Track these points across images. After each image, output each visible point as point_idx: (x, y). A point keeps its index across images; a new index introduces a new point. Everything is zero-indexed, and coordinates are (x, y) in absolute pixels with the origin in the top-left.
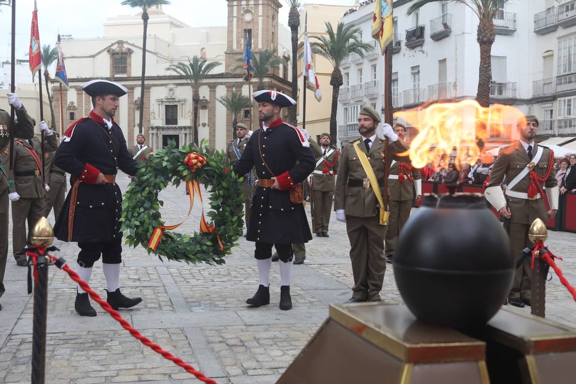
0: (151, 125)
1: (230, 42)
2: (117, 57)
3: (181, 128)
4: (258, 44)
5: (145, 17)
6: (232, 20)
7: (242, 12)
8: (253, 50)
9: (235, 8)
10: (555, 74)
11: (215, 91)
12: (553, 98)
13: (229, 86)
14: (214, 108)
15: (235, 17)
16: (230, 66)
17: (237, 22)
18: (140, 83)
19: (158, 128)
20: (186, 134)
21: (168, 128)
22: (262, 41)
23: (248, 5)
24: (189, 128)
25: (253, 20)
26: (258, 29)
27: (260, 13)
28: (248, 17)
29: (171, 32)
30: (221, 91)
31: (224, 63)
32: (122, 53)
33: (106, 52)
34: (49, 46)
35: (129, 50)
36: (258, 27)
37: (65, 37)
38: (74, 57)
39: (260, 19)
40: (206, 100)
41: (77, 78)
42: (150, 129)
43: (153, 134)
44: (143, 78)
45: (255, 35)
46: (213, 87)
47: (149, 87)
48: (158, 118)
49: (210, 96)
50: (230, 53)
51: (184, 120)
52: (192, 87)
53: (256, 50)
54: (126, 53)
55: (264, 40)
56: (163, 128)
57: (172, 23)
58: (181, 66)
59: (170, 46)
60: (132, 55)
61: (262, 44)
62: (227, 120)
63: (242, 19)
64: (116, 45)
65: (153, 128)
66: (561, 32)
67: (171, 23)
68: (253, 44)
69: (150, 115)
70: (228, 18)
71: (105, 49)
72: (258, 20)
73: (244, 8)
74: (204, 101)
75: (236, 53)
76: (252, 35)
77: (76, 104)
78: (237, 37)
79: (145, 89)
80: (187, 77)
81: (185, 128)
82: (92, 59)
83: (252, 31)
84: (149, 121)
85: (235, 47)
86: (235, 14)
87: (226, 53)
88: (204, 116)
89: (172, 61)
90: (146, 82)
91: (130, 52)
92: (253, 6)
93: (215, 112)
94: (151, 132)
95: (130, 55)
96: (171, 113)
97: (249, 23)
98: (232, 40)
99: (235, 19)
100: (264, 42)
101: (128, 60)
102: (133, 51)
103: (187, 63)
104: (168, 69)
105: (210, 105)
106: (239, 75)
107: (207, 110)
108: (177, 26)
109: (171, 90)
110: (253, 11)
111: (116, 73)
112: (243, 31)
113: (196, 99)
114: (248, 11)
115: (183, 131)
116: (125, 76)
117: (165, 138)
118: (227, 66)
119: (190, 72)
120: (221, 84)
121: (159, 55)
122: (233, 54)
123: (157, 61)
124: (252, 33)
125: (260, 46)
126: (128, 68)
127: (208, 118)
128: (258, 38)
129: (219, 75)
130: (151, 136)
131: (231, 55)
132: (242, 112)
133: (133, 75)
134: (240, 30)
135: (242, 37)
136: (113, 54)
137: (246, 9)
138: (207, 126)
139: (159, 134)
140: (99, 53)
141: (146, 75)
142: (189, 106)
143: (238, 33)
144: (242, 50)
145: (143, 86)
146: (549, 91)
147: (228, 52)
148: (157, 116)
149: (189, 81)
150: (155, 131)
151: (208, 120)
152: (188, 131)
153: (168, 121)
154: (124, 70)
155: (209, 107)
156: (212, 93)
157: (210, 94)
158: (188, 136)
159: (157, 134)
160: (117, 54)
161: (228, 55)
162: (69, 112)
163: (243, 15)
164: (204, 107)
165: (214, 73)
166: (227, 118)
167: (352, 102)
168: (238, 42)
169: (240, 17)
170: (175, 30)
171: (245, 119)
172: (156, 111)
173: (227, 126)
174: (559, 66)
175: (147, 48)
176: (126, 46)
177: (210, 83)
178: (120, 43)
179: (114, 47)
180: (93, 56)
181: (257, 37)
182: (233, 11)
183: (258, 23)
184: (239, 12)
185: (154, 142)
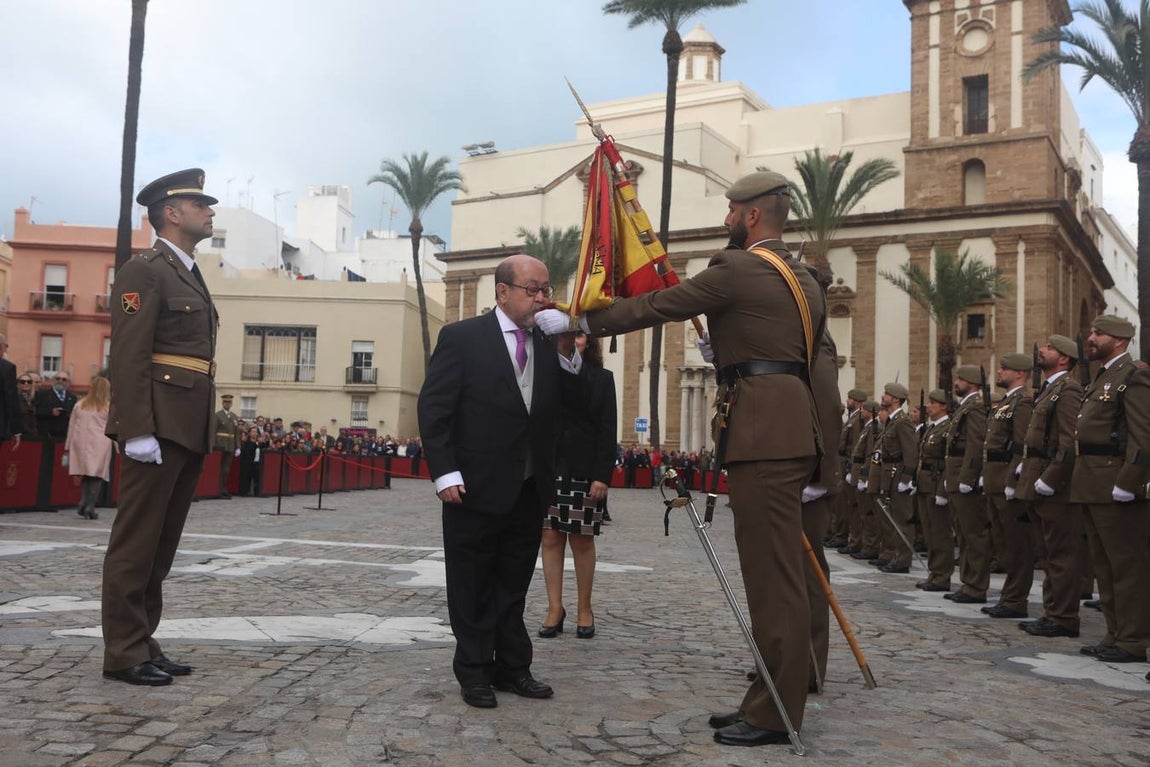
0: (686, 364)
1: (919, 121)
4: (1008, 116)
5: (672, 48)
6: (927, 57)
7: (957, 29)
8: (994, 134)
9: (935, 23)
11: (875, 262)
13: (917, 245)
14: (871, 311)
15: (935, 46)
16: (919, 189)
17: (941, 60)
19: (705, 372)
22: (1025, 105)
25: (991, 48)
26: (1008, 73)
27: (1017, 24)
28: (976, 42)
29: (744, 122)
30: (893, 259)
31: (903, 173)
33: (574, 177)
34: (425, 156)
35: (633, 165)
36: (1010, 66)
37: (481, 150)
38: (498, 197)
39: (1017, 41)
40: (848, 290)
41: (501, 246)
42: (685, 376)
43: (691, 389)
45: (1000, 90)
46: (866, 252)
49: (858, 277)
50: (919, 150)
53: (1004, 133)
55: (1031, 101)
57: (746, 101)
59: (740, 158)
60: (641, 180)
61: (1025, 114)
62: (911, 346)
63: (955, 51)
65: (690, 373)
67: (744, 100)
68: (995, 117)
69: (683, 337)
70: (913, 51)
71: (572, 171)
72: (1009, 46)
73: (964, 17)
74: (839, 293)
75: (940, 150)
76: (990, 93)
78: (941, 103)
82: (540, 196)
83: (990, 79)
84: (682, 353)
85: (934, 132)
86: (935, 37)
87: (906, 151)
88: (840, 333)
90: (676, 249)
91: (635, 171)
92: (993, 7)
93: (872, 323)
94: (685, 382)
95: (636, 180)
97: (977, 57)
98: (927, 113)
99: (934, 55)
100: (1031, 107)
102: (642, 169)
105: (857, 304)
106: (950, 210)
107: (850, 319)
110: (993, 23)
112: (960, 83)
114: (975, 26)
118: (910, 190)
120: (894, 240)
121: (711, 175)
122: (930, 151)
123: (707, 191)
124: (990, 86)
125: (1016, 122)
127: (853, 341)
128: (1009, 99)
129: (886, 214)
130: (684, 395)
131: (925, 156)
132: (959, 320)
134: (950, 82)
135: (957, 103)
137: (970, 19)
138: (848, 364)
139: (707, 389)
140: (558, 181)
141: (673, 227)
143: (943, 90)
144: (957, 138)
147: (914, 147)
150: (696, 382)
151: (853, 347)
155: (855, 310)
156: (866, 268)
157: (858, 271)
159: (703, 390)
161: (915, 156)
163: (960, 37)
164: (842, 311)
165: (870, 210)
166: (911, 340)
168: (945, 116)
169: (952, 44)
170: (755, 117)
171: (969, 343)
173: (912, 363)
176: (625, 157)
177: (860, 239)
180: (543, 191)
181: (1007, 95)
182: (926, 31)
183: (1007, 55)
184: (945, 31)
185: (695, 413)
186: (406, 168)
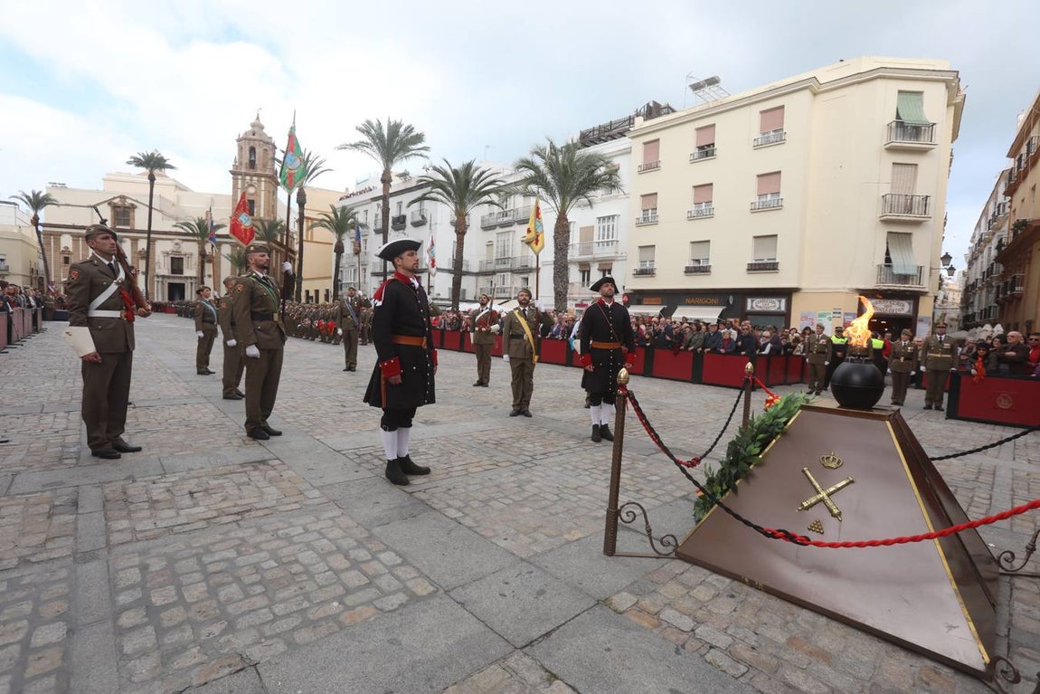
0: (157, 273)
2: (118, 210)
3: (187, 278)
4: (260, 213)
5: (152, 178)
6: (237, 191)
7: (246, 185)
8: (256, 218)
9: (240, 182)
10: (494, 258)
11: (220, 248)
12: (494, 273)
13: (233, 246)
14: (219, 262)
17: (241, 193)
18: (146, 235)
19: (163, 277)
20: (191, 283)
21: (174, 277)
22: (264, 211)
23: (251, 180)
24: (195, 278)
25: (256, 193)
26: (260, 201)
27: (263, 188)
28: (251, 190)
29: (175, 194)
30: (226, 250)
31: (229, 225)
32: (125, 207)
33: (106, 204)
34: (41, 192)
35: (133, 205)
36: (261, 199)
37: (59, 185)
39: (263, 193)
40: (212, 256)
42: (155, 277)
43: (158, 281)
44: (149, 232)
45: (258, 206)
46: (219, 245)
47: (155, 240)
48: (163, 267)
49: (216, 252)
51: (190, 270)
52: (199, 243)
53: (259, 218)
54: (128, 208)
55: (266, 210)
56: (168, 277)
57: (176, 186)
58: (188, 225)
59: (175, 206)
60: (137, 211)
61: (264, 213)
63: (245, 191)
64: (119, 199)
65: (158, 276)
66: (499, 230)
68: (256, 213)
69: (156, 265)
70: (233, 189)
71: (105, 202)
72: (261, 194)
73: (248, 182)
74: (209, 256)
76: (255, 206)
77: (71, 249)
79: (150, 242)
80: (194, 235)
81: (191, 278)
82: (90, 209)
83: (255, 201)
84: (156, 270)
86: (240, 186)
88: (209, 269)
89: (176, 219)
90: (152, 236)
91: (133, 207)
92: (256, 182)
93: (220, 266)
94: (156, 279)
95: (133, 210)
96: (177, 264)
97: (252, 195)
99: (239, 190)
100: (266, 212)
101: (131, 214)
102: (137, 207)
103: (193, 223)
104: (176, 226)
108: (181, 189)
109: (177, 244)
110: (256, 186)
111: (118, 224)
113: (203, 254)
114: (251, 185)
115: (189, 281)
116: (128, 228)
117: (171, 285)
119: (197, 230)
120: (226, 243)
121: (164, 213)
123: (163, 218)
124: (255, 204)
125: (262, 215)
126: (131, 222)
127: (214, 270)
128: (260, 209)
129: (224, 235)
130: (156, 283)
133: (137, 227)
136: (115, 207)
137: (250, 183)
138: (212, 277)
139: (164, 282)
140: (100, 204)
141: (152, 229)
142: (196, 259)
145: (149, 238)
146: (491, 268)
148: (162, 266)
149: (196, 238)
150: (160, 279)
151: (214, 272)
152: (193, 281)
153: (173, 271)
154: (127, 222)
155: (214, 261)
156: (218, 250)
158: (194, 285)
160: (119, 207)
161: (232, 220)
162: (62, 256)
163: (247, 188)
164: (210, 261)
165: (219, 234)
167: (346, 266)
169: (244, 189)
170: (180, 193)
172: (162, 261)
174: (497, 252)
175: (153, 206)
176: (129, 201)
177: (216, 241)
178: (123, 198)
179: (116, 201)
180: (92, 207)
181: (260, 207)
182: (237, 184)
183: (260, 197)
184: (243, 185)
185: (160, 291)
186: (31, 196)
